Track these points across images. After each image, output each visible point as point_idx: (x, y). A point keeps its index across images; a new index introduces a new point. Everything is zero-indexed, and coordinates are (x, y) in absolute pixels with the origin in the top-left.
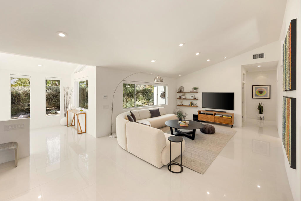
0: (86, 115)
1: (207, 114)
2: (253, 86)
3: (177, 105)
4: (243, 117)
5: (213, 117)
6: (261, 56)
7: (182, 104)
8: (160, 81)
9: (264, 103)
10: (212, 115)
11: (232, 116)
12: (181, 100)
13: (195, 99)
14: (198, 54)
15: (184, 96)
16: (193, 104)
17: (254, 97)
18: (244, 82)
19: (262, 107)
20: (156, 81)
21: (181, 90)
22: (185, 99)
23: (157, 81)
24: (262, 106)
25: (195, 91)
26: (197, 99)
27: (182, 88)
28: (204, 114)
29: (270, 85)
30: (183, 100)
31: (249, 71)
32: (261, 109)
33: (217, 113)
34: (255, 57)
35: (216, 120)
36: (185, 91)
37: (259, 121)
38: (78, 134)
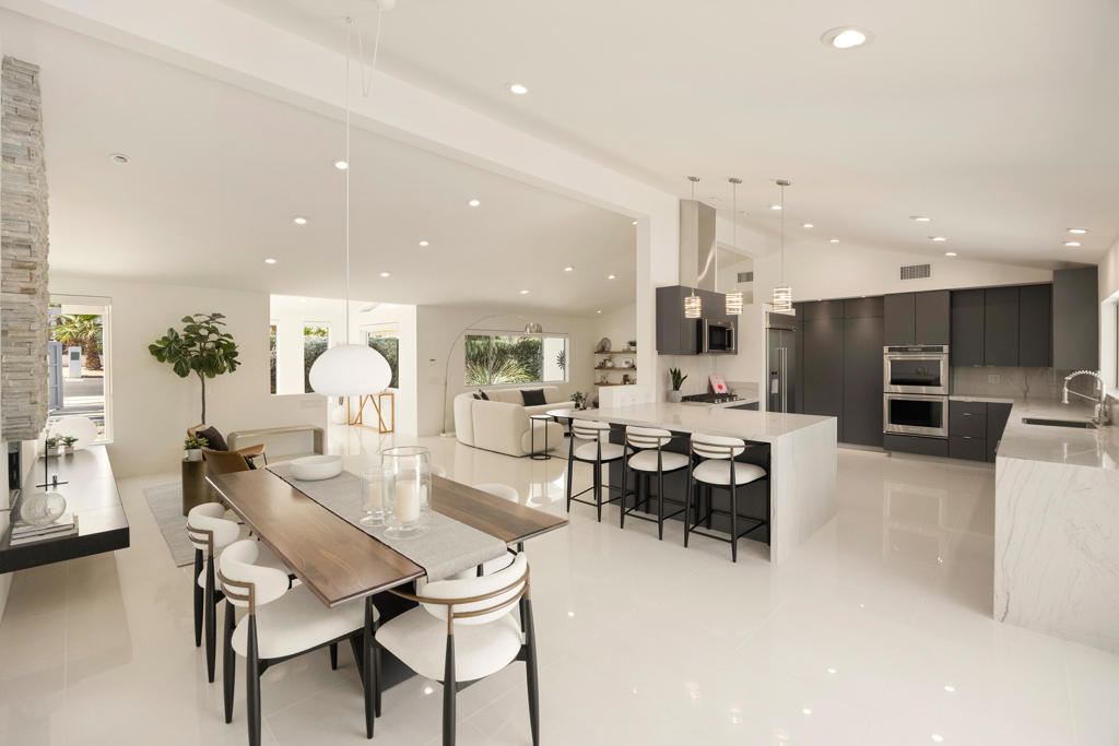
3: (597, 384)
7: (605, 380)
8: (537, 332)
12: (604, 372)
13: (634, 368)
15: (610, 360)
16: (628, 381)
20: (527, 331)
21: (603, 348)
22: (613, 368)
23: (531, 331)
25: (632, 348)
27: (607, 342)
30: (609, 371)
36: (612, 349)
38: (381, 432)
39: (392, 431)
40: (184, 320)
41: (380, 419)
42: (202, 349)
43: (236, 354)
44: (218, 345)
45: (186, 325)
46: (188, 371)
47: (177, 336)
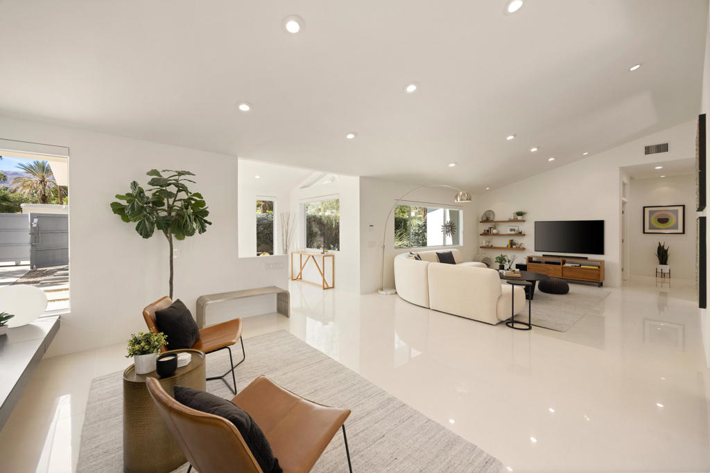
0: (333, 259)
1: (547, 263)
2: (644, 208)
3: (481, 247)
4: (623, 270)
5: (559, 267)
6: (662, 148)
7: (490, 245)
8: (467, 200)
9: (670, 242)
10: (559, 264)
11: (600, 267)
12: (487, 238)
13: (520, 234)
14: (534, 150)
15: (495, 228)
16: (515, 244)
17: (647, 230)
18: (625, 199)
19: (666, 251)
20: (459, 199)
21: (487, 218)
22: (497, 234)
23: (462, 200)
24: (666, 248)
25: (519, 218)
26: (524, 235)
27: (491, 213)
28: (540, 262)
29: (684, 206)
30: (493, 237)
31: (635, 178)
32: (663, 255)
33: (567, 260)
34: (648, 150)
35: (566, 273)
36: (497, 218)
37: (660, 279)
38: (324, 289)
39: (333, 287)
40: (149, 174)
41: (324, 279)
42: (170, 208)
43: (206, 213)
44: (187, 203)
45: (150, 178)
46: (152, 231)
47: (141, 191)
